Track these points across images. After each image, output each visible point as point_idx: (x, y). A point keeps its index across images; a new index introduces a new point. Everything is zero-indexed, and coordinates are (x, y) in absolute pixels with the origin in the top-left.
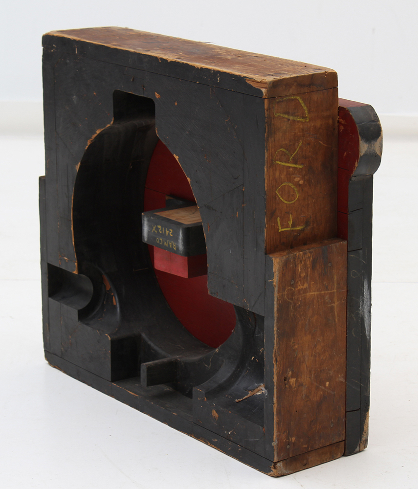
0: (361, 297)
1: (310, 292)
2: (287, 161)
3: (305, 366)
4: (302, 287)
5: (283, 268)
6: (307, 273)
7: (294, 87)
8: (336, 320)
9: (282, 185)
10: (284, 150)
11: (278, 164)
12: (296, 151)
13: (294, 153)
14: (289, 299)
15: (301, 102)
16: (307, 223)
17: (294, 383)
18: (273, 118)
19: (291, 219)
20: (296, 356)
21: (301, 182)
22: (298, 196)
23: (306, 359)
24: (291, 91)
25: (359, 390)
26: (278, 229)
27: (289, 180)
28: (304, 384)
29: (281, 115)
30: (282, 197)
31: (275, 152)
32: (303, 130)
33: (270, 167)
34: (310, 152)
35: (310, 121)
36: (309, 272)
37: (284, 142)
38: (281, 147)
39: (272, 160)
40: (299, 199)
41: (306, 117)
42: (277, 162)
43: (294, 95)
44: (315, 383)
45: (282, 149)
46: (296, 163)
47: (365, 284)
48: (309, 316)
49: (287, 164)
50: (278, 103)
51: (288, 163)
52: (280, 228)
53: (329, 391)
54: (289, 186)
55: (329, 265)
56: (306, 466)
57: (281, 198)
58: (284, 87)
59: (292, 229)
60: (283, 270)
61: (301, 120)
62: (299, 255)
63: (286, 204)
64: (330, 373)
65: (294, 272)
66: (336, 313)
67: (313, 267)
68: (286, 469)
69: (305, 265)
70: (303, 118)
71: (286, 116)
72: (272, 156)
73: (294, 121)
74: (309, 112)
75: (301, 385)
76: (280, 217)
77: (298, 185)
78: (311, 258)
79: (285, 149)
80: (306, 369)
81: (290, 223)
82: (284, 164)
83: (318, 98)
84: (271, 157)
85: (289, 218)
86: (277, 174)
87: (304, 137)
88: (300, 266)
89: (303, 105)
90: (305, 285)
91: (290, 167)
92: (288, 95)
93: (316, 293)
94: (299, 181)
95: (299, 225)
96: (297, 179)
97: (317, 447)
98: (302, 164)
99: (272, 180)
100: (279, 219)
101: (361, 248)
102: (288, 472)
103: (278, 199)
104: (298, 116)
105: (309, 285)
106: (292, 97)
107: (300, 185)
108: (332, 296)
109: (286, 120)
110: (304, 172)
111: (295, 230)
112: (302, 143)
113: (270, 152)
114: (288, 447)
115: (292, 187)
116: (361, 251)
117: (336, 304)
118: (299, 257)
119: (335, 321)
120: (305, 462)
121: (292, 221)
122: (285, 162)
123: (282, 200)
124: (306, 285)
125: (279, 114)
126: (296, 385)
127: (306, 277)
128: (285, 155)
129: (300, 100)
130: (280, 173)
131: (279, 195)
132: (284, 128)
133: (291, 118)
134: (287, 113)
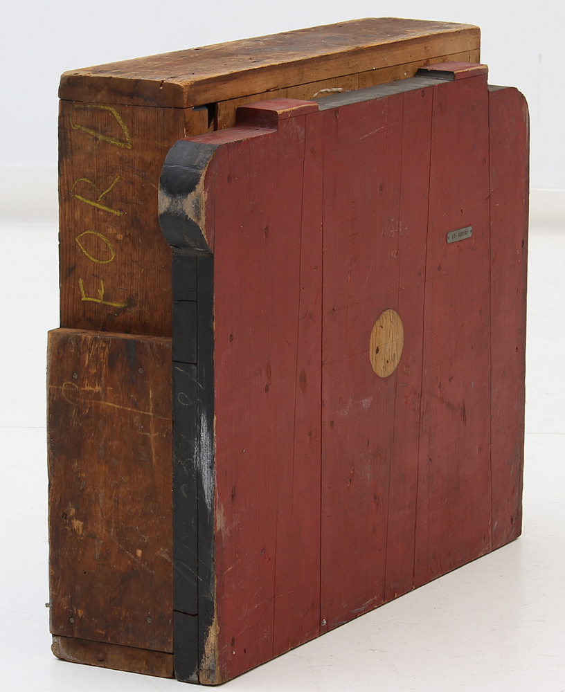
0: (196, 439)
1: (106, 401)
2: (95, 200)
3: (99, 509)
4: (91, 388)
5: (58, 349)
6: (100, 370)
7: (104, 92)
8: (154, 460)
9: (86, 232)
10: (89, 182)
11: (78, 199)
12: (110, 189)
13: (106, 190)
14: (69, 399)
15: (118, 117)
16: (131, 302)
17: (81, 529)
18: (70, 130)
19: (103, 287)
20: (83, 489)
21: (120, 237)
22: (114, 256)
23: (101, 501)
24: (99, 97)
25: (195, 584)
26: (81, 297)
27: (98, 229)
28: (97, 536)
29: (83, 129)
30: (86, 250)
31: (74, 181)
32: (121, 159)
33: (65, 200)
34: (133, 195)
35: (133, 148)
36: (104, 370)
37: (88, 170)
38: (84, 177)
39: (69, 192)
40: (115, 260)
41: (126, 142)
42: (76, 196)
43: (105, 104)
44: (117, 543)
45: (85, 180)
46: (110, 206)
47: (202, 420)
48: (104, 436)
49: (94, 204)
50: (78, 109)
51: (96, 202)
52: (83, 295)
53: (142, 565)
54: (99, 238)
55: (140, 370)
56: (102, 662)
57: (85, 252)
58: (87, 88)
59: (105, 302)
60: (59, 353)
61: (118, 143)
62: (85, 339)
63: (93, 262)
64: (143, 539)
65: (78, 362)
66: (153, 450)
67: (111, 366)
68: (67, 652)
69: (97, 357)
70: (121, 141)
71: (92, 133)
72: (68, 184)
73: (105, 142)
74: (132, 134)
75: (92, 536)
76: (84, 279)
77: (113, 239)
78: (107, 350)
79: (91, 180)
80: (100, 515)
81: (102, 292)
82: (88, 202)
83: (146, 118)
84: (66, 187)
85: (98, 284)
86: (78, 214)
87: (123, 170)
88: (87, 357)
89: (121, 122)
90: (97, 387)
91: (98, 209)
92: (94, 101)
93: (116, 406)
94: (116, 234)
95: (117, 301)
96: (110, 231)
97: (123, 642)
98: (121, 210)
99: (69, 221)
100: (81, 281)
101: (195, 362)
102: (72, 658)
103: (79, 251)
104: (112, 136)
105: (105, 389)
106: (102, 107)
107: (117, 241)
108: (145, 420)
109: (91, 138)
110: (124, 224)
111: (110, 306)
112: (120, 179)
113: (65, 178)
114: (72, 620)
115: (104, 240)
116: (194, 367)
117: (153, 435)
118: (85, 343)
119: (151, 461)
120: (101, 656)
121: (105, 290)
122: (91, 200)
123: (87, 255)
124: (98, 389)
125: (79, 126)
126: (83, 532)
127: (98, 375)
128: (90, 190)
129: (115, 113)
130: (82, 214)
131: (80, 245)
132: (89, 148)
133: (100, 137)
134: (95, 129)
